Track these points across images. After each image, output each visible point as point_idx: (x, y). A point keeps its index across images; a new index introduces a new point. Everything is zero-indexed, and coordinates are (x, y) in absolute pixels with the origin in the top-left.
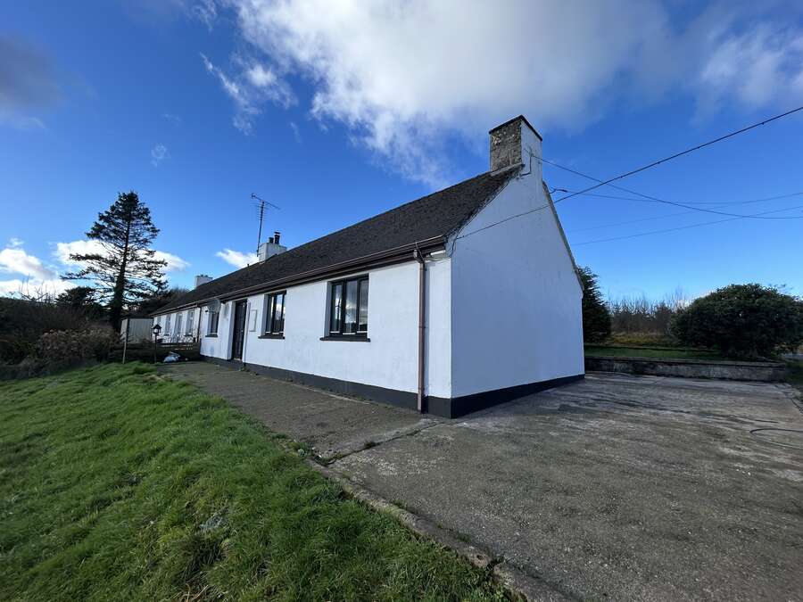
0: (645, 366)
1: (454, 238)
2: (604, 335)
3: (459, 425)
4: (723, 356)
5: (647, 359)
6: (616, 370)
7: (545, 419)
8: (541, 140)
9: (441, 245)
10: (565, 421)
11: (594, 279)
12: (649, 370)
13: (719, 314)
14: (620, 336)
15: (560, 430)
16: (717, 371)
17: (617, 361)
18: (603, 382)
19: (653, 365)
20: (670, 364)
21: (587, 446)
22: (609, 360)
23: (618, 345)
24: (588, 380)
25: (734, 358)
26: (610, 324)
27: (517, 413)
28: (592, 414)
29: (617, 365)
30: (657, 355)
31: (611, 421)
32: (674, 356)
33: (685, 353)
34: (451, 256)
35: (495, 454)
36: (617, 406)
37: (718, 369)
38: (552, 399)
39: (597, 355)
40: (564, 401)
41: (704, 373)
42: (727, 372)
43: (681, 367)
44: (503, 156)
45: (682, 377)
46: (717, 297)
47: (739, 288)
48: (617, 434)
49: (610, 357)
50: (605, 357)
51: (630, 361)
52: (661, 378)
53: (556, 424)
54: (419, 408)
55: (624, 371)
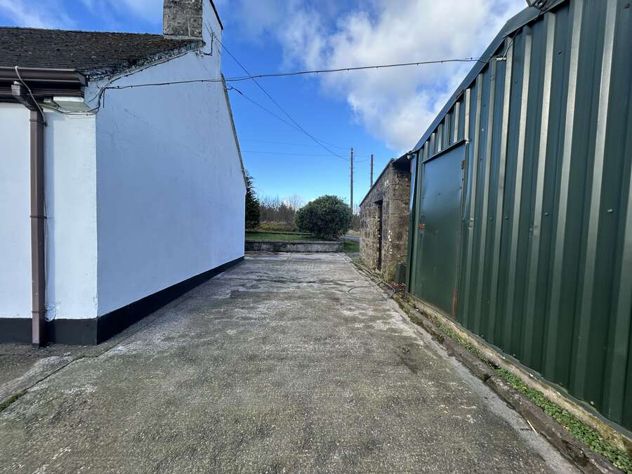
0: (280, 246)
1: (102, 84)
2: (255, 224)
3: (110, 353)
4: (318, 238)
5: (282, 241)
6: (263, 250)
7: (220, 312)
8: (222, 29)
9: (75, 88)
10: (239, 312)
11: (250, 180)
12: (282, 249)
13: (320, 212)
14: (264, 224)
15: (237, 325)
16: (316, 247)
17: (264, 243)
18: (258, 262)
19: (285, 245)
20: (294, 244)
21: (265, 340)
22: (259, 243)
23: (262, 231)
24: (248, 260)
25: (323, 239)
26: (259, 216)
27: (191, 311)
28: (258, 298)
29: (264, 246)
30: (286, 238)
31: (274, 302)
32: (295, 238)
33: (300, 236)
34: (95, 111)
35: (165, 394)
36: (274, 284)
37: (316, 246)
38: (222, 285)
39: (251, 239)
40: (234, 286)
41: (310, 249)
42: (320, 248)
43: (299, 246)
44: (180, 20)
45: (299, 252)
46: (318, 202)
47: (329, 197)
48: (281, 315)
49: (261, 240)
50: (256, 240)
51: (273, 243)
52: (289, 254)
53: (231, 317)
54: (36, 339)
55: (268, 250)
